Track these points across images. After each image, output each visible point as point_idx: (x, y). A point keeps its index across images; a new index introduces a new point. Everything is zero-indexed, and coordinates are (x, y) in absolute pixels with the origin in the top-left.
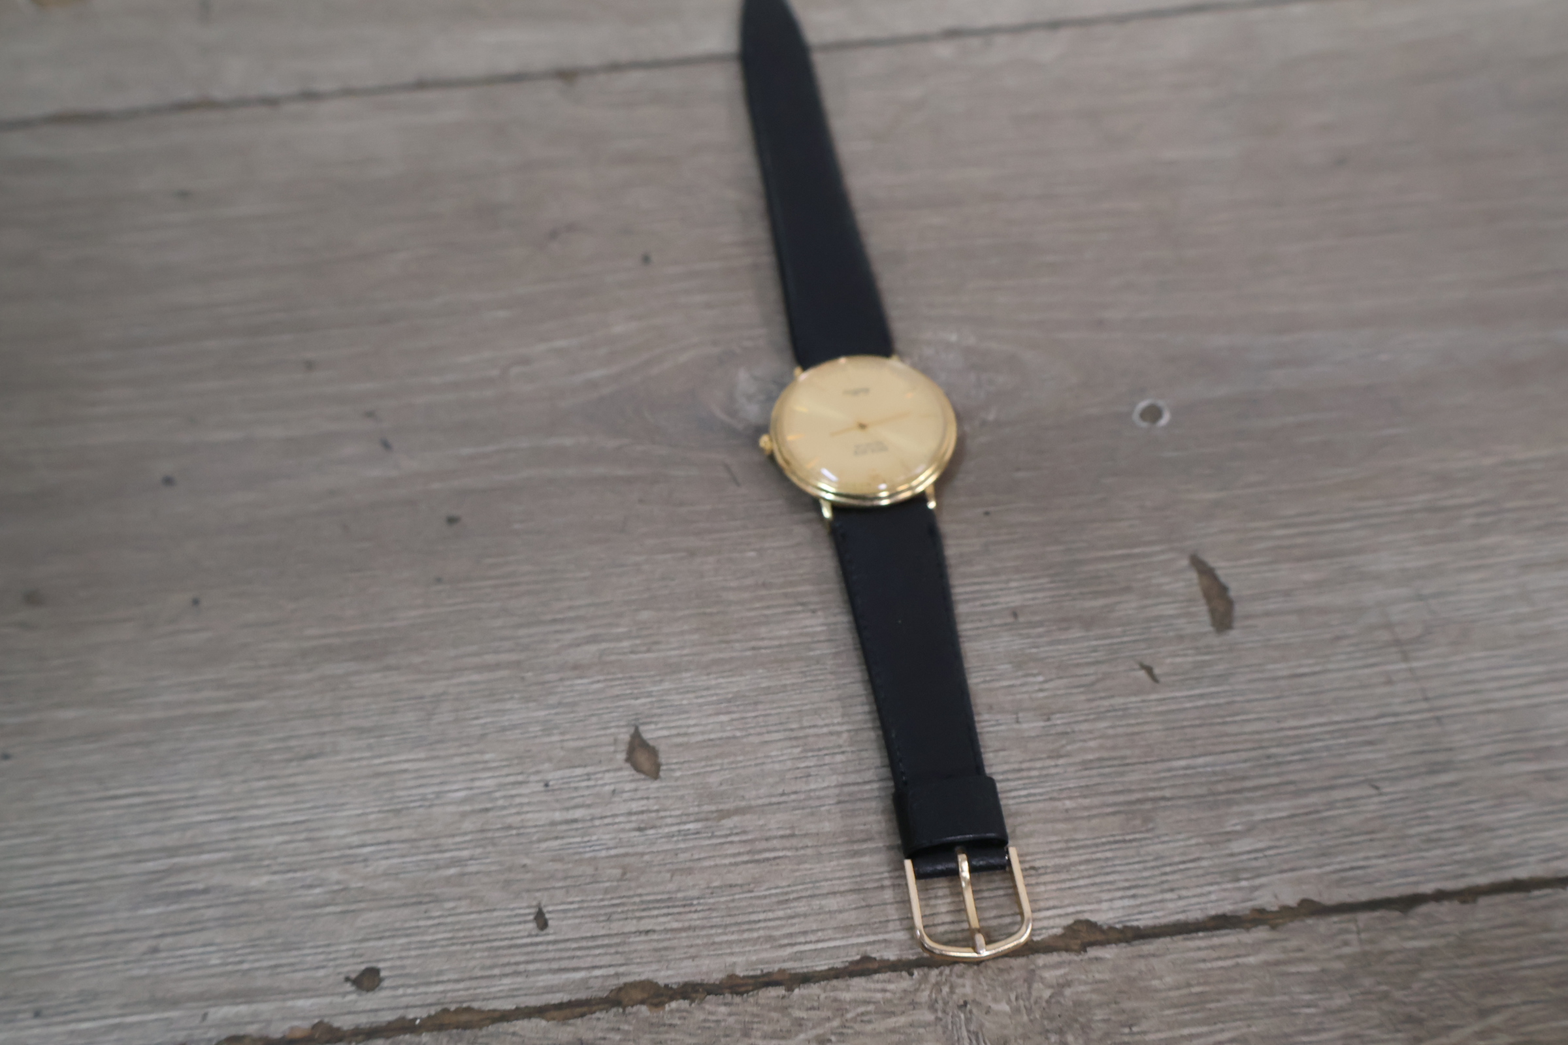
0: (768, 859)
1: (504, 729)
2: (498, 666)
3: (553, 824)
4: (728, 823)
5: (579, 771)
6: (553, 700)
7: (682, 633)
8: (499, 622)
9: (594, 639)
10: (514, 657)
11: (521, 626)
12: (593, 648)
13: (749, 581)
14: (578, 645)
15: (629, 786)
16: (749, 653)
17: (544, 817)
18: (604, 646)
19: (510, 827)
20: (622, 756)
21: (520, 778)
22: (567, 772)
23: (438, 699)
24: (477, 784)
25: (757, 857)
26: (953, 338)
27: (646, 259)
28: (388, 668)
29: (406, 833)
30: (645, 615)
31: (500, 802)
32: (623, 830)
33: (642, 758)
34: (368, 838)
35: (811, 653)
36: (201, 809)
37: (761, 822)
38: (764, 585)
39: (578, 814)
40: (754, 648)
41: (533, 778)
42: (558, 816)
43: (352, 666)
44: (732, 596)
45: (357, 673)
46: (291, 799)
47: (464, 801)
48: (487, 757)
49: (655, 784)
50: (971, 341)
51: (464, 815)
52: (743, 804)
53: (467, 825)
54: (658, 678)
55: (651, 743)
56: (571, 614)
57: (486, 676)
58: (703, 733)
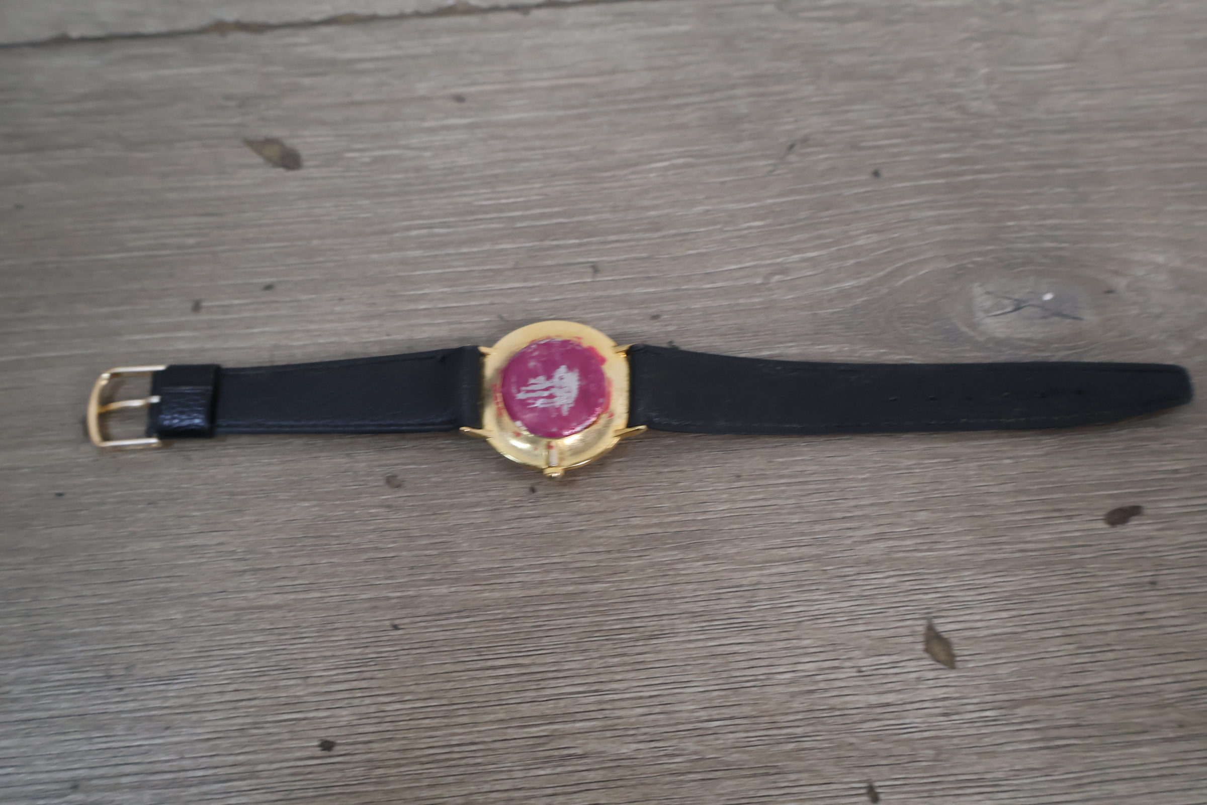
0: (1059, 747)
1: (816, 618)
2: (801, 559)
3: (871, 706)
4: (1023, 711)
5: (886, 659)
6: (854, 592)
7: (957, 534)
8: (796, 519)
9: (880, 537)
10: (814, 551)
11: (815, 522)
12: (881, 545)
13: (1009, 487)
14: (868, 542)
15: (931, 675)
16: (1019, 555)
17: (862, 700)
18: (891, 543)
19: (833, 709)
20: (920, 647)
21: (836, 663)
22: (875, 660)
23: (755, 587)
24: (800, 667)
25: (1052, 744)
26: (1160, 259)
27: (876, 174)
28: (706, 557)
29: (746, 711)
30: (923, 516)
31: (822, 685)
32: (931, 715)
33: (938, 648)
34: (714, 713)
36: (568, 681)
37: (1048, 712)
38: (1023, 492)
39: (890, 698)
40: (1022, 551)
41: (848, 664)
42: (874, 699)
43: (679, 555)
44: (995, 500)
45: (681, 561)
46: (642, 675)
47: (791, 682)
48: (805, 643)
49: (953, 674)
50: (1177, 263)
51: (793, 695)
52: (1031, 694)
53: (796, 705)
54: (942, 576)
55: (945, 635)
56: (858, 513)
57: (793, 568)
58: (987, 627)
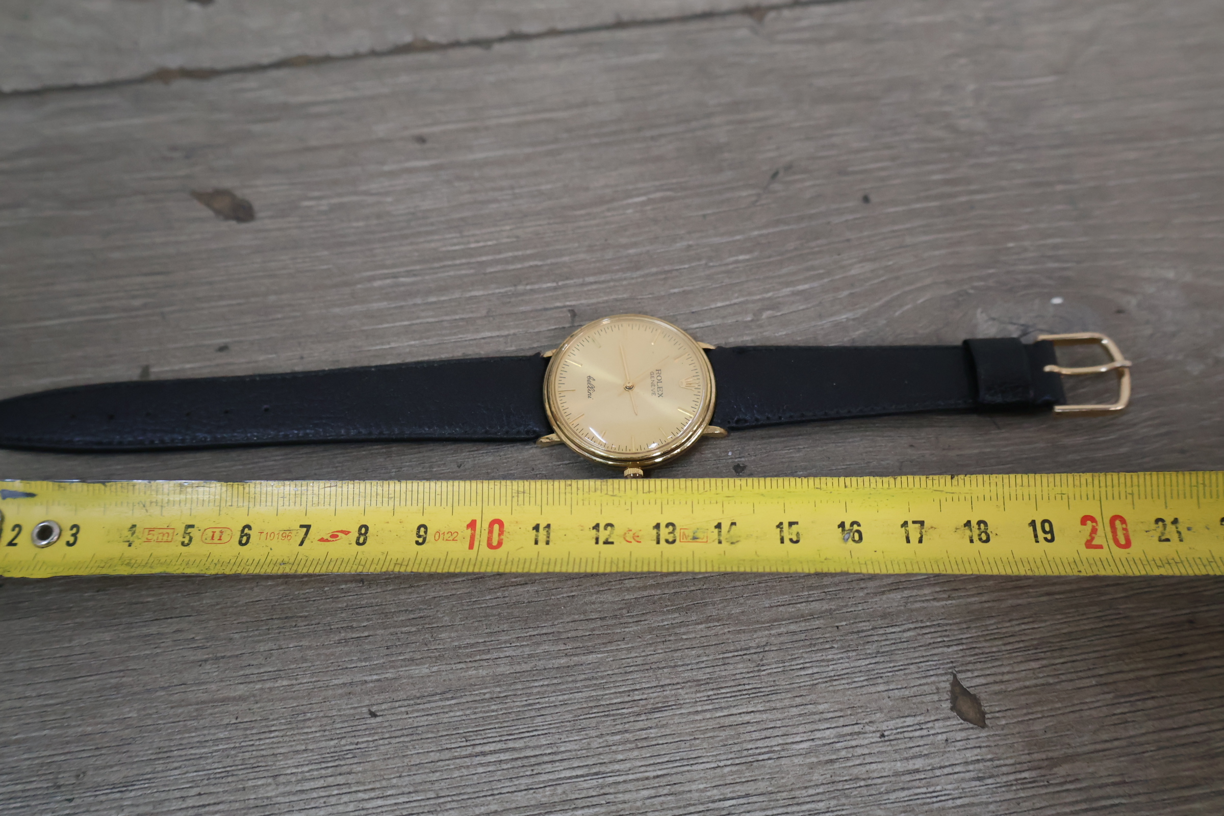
0: (1105, 807)
1: (832, 679)
2: (812, 616)
3: (896, 774)
4: (1062, 770)
5: (910, 721)
6: (870, 649)
10: (825, 606)
12: (897, 596)
14: (883, 593)
15: (960, 735)
16: (1044, 599)
17: (887, 767)
18: (906, 593)
19: (857, 779)
20: (947, 705)
21: (856, 729)
22: (899, 722)
23: (763, 649)
24: (818, 735)
25: (1094, 805)
26: (1171, 275)
27: (866, 199)
28: (709, 619)
29: (762, 786)
31: (843, 753)
32: (963, 780)
33: (965, 706)
34: (728, 791)
35: (1103, 598)
36: (566, 764)
37: (1091, 770)
39: (919, 763)
40: (1048, 594)
41: (868, 728)
42: (899, 766)
43: (677, 618)
45: (681, 624)
46: (646, 753)
47: (809, 752)
48: (821, 707)
49: (984, 733)
50: (1188, 278)
51: (812, 766)
52: (1070, 751)
53: (816, 777)
54: (964, 626)
55: (972, 691)
57: (803, 625)
58: (1018, 680)
